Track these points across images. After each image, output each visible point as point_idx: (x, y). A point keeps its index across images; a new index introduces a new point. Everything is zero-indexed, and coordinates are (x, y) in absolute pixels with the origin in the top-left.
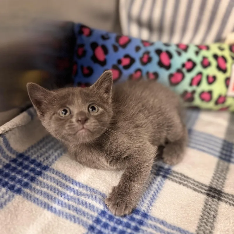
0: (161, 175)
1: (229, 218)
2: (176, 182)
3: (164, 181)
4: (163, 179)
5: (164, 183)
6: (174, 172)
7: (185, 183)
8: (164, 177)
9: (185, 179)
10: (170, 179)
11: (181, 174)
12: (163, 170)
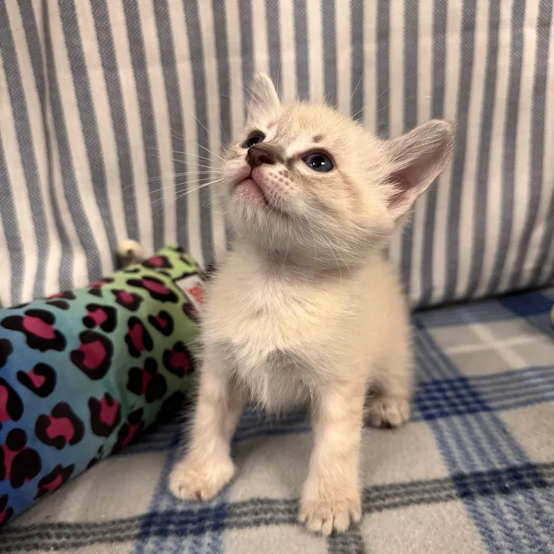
0: (208, 527)
1: (390, 536)
2: (247, 524)
3: (220, 538)
4: (216, 534)
5: (221, 542)
6: (235, 505)
7: (269, 516)
8: (218, 528)
9: (265, 506)
10: (231, 526)
11: (253, 502)
12: (209, 515)
